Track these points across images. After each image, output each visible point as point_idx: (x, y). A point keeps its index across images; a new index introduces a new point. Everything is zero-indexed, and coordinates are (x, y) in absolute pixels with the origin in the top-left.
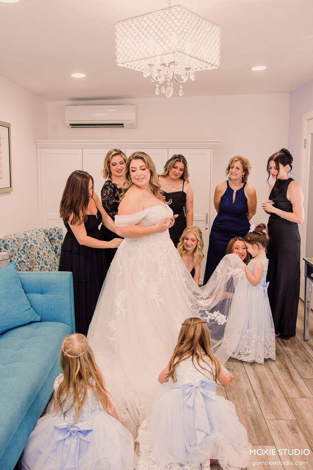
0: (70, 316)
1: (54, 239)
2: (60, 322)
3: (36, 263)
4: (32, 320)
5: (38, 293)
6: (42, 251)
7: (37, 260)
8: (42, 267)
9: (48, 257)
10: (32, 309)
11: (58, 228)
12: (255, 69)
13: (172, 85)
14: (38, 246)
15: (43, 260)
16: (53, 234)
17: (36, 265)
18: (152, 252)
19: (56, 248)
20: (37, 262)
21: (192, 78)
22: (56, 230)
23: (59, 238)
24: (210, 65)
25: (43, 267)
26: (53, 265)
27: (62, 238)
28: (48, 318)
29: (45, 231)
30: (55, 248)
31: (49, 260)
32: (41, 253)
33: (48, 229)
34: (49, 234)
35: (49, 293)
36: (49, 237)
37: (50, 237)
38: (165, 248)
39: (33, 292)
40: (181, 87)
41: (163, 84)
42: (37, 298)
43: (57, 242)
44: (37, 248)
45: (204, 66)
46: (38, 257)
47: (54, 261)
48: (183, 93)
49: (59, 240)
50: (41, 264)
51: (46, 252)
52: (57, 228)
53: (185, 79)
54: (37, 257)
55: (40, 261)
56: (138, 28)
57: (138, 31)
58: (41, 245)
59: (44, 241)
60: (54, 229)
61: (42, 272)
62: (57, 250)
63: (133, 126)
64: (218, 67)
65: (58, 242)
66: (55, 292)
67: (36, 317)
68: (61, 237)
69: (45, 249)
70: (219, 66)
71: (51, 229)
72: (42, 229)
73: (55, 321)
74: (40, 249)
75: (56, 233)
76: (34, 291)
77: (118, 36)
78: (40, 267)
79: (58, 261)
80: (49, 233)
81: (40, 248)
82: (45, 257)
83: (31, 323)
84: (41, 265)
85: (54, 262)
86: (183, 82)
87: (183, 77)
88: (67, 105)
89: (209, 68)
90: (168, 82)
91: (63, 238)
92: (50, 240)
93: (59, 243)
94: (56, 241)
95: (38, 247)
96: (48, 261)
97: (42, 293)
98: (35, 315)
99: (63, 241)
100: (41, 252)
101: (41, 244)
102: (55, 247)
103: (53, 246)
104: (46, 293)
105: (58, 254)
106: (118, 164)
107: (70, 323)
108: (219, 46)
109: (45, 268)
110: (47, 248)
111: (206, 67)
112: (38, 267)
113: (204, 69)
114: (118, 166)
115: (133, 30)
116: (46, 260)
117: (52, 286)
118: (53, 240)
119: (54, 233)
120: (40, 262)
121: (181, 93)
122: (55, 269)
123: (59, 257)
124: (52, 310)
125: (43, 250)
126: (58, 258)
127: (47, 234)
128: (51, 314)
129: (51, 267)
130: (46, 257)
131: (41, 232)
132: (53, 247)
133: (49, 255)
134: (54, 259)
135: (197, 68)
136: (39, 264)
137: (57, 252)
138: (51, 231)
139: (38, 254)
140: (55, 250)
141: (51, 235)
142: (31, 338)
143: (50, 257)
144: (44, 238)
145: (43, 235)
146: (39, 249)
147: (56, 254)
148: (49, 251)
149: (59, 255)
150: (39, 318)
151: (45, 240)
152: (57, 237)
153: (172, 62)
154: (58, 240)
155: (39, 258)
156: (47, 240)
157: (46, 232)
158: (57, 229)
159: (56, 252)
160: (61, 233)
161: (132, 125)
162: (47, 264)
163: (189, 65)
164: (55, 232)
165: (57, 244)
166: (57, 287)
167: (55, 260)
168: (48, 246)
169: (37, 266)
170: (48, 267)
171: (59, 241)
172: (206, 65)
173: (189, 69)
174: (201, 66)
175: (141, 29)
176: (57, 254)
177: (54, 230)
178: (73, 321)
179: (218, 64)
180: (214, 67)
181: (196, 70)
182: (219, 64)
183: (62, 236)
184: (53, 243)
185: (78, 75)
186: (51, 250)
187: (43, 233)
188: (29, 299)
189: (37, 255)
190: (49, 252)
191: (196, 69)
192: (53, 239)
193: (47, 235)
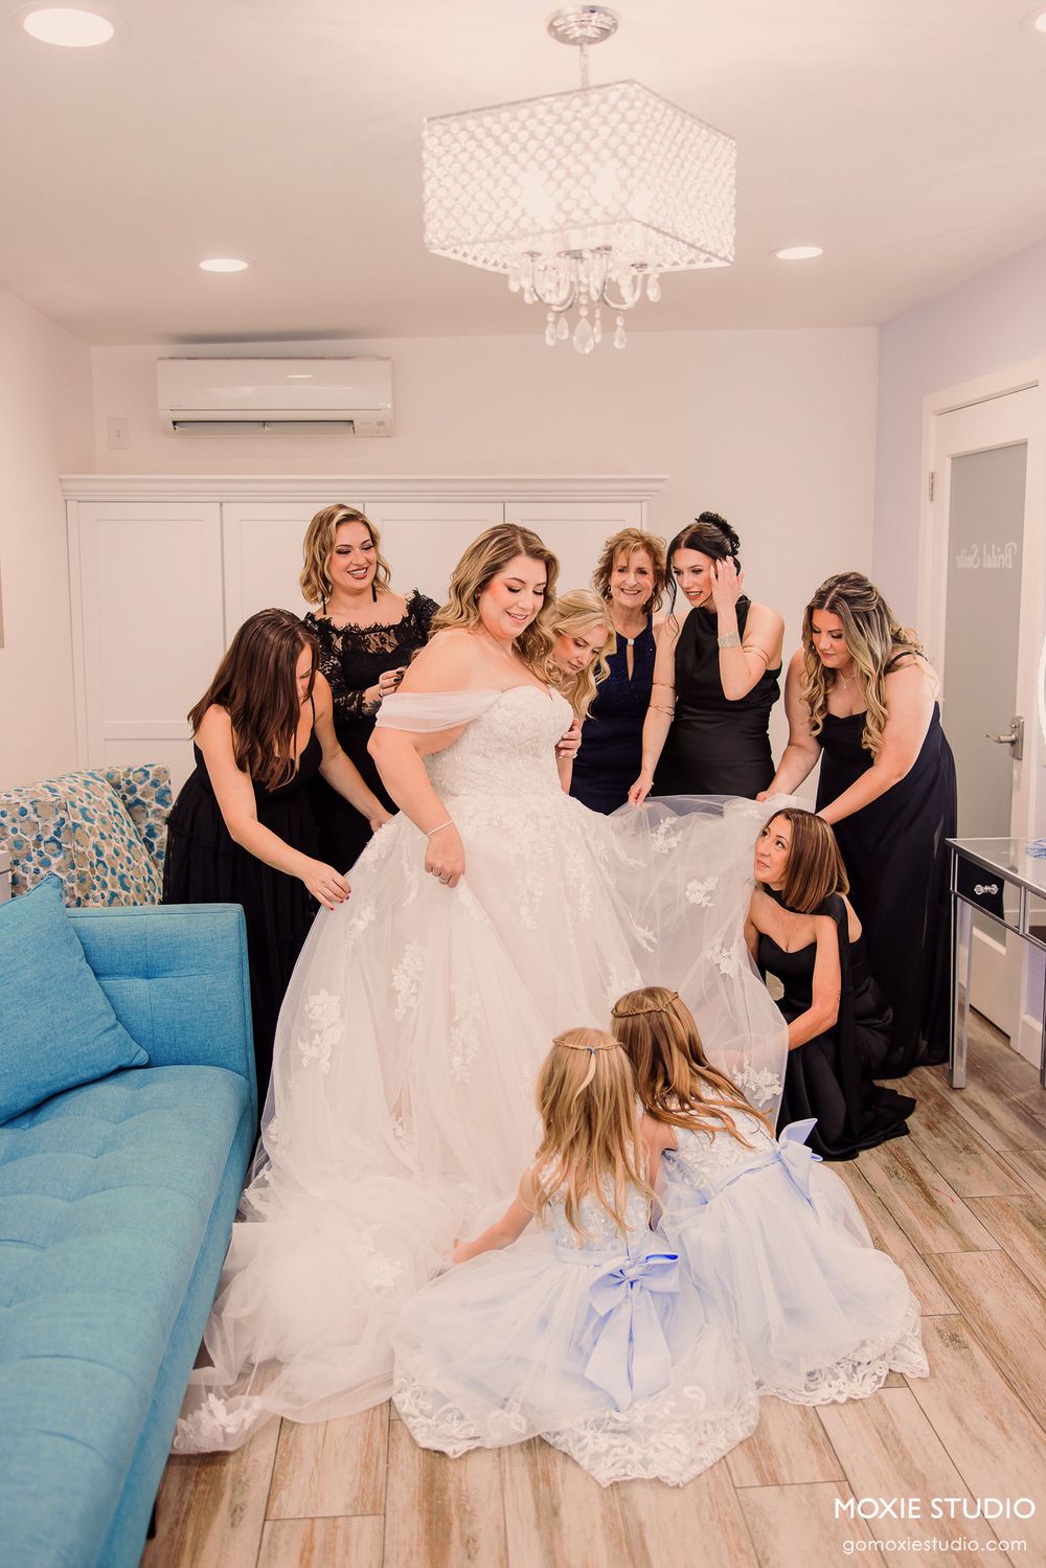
0: (244, 1044)
1: (143, 804)
2: (210, 1064)
3: (95, 881)
4: (124, 1062)
5: (135, 974)
6: (109, 844)
7: (97, 873)
8: (113, 895)
9: (130, 862)
10: (120, 1026)
11: (156, 767)
12: (784, 255)
13: (598, 315)
14: (95, 826)
15: (114, 873)
16: (139, 787)
17: (94, 888)
18: (504, 827)
19: (151, 832)
20: (98, 878)
21: (653, 294)
22: (147, 774)
23: (161, 800)
24: (704, 256)
25: (117, 895)
26: (146, 887)
27: (169, 801)
28: (173, 1053)
29: (109, 777)
30: (147, 834)
31: (131, 873)
32: (108, 851)
33: (122, 771)
34: (124, 788)
35: (174, 973)
36: (124, 798)
37: (130, 798)
38: (548, 817)
39: (121, 974)
40: (620, 322)
41: (561, 312)
42: (135, 989)
43: (154, 812)
44: (95, 834)
45: (686, 259)
46: (99, 862)
47: (148, 874)
48: (625, 340)
49: (160, 806)
50: (109, 885)
51: (120, 845)
52: (151, 765)
53: (630, 299)
54: (95, 862)
55: (106, 875)
56: (498, 142)
57: (497, 151)
58: (104, 822)
59: (112, 812)
60: (141, 770)
61: (112, 910)
62: (152, 840)
63: (383, 429)
64: (728, 261)
65: (158, 813)
66: (193, 971)
67: (134, 1052)
68: (167, 796)
69: (117, 835)
70: (732, 259)
71: (129, 770)
72: (100, 770)
73: (196, 1061)
74: (103, 838)
75: (149, 782)
76: (122, 969)
77: (430, 164)
78: (106, 894)
79: (158, 875)
80: (123, 783)
81: (102, 834)
82: (119, 862)
83: (121, 1070)
84: (110, 888)
85: (147, 878)
86: (624, 307)
87: (625, 292)
88: (160, 359)
89: (700, 265)
90: (581, 305)
91: (171, 799)
92: (129, 807)
93: (157, 817)
94: (150, 811)
95: (97, 831)
96: (129, 874)
97: (148, 973)
98: (130, 1048)
99: (171, 808)
100: (106, 848)
101: (103, 820)
102: (145, 831)
103: (140, 826)
104: (167, 974)
105: (156, 850)
106: (357, 550)
107: (242, 1066)
108: (732, 200)
109: (122, 899)
110: (123, 832)
111: (691, 262)
112: (102, 894)
113: (683, 266)
114: (357, 555)
115: (480, 146)
116: (124, 871)
117: (183, 952)
118: (139, 807)
119: (141, 783)
120: (107, 879)
121: (621, 340)
122: (153, 901)
123: (162, 862)
124: (183, 1029)
125: (113, 841)
126: (156, 865)
127: (117, 786)
128: (181, 1039)
129: (141, 896)
130: (123, 864)
131: (97, 779)
132: (139, 829)
133: (131, 857)
134: (148, 871)
135: (663, 264)
136: (104, 885)
137: (152, 845)
138: (131, 778)
139: (99, 853)
140: (145, 841)
141: (132, 790)
142: (131, 1116)
143: (134, 862)
144: (109, 800)
145: (109, 792)
146: (99, 837)
147: (150, 853)
148: (131, 843)
149: (159, 855)
150: (143, 1057)
151: (115, 806)
152: (154, 797)
153: (598, 249)
154: (156, 805)
155: (101, 865)
156: (121, 807)
157: (115, 780)
158: (151, 771)
159: (150, 847)
160: (164, 781)
161: (381, 424)
162: (128, 885)
163: (642, 256)
164: (145, 781)
165: (152, 820)
166: (198, 954)
167: (150, 872)
168: (125, 827)
169: (97, 893)
170: (130, 895)
171: (159, 810)
172: (692, 254)
173: (643, 265)
174: (676, 258)
175: (507, 146)
176: (154, 853)
177: (142, 773)
178: (250, 1061)
179: (730, 253)
180: (716, 263)
181: (660, 270)
182: (733, 253)
183: (169, 791)
184: (138, 817)
185: (223, 265)
186: (134, 840)
187: (107, 784)
188: (108, 997)
189: (96, 857)
190: (129, 847)
191: (659, 265)
192: (138, 802)
193: (119, 791)
